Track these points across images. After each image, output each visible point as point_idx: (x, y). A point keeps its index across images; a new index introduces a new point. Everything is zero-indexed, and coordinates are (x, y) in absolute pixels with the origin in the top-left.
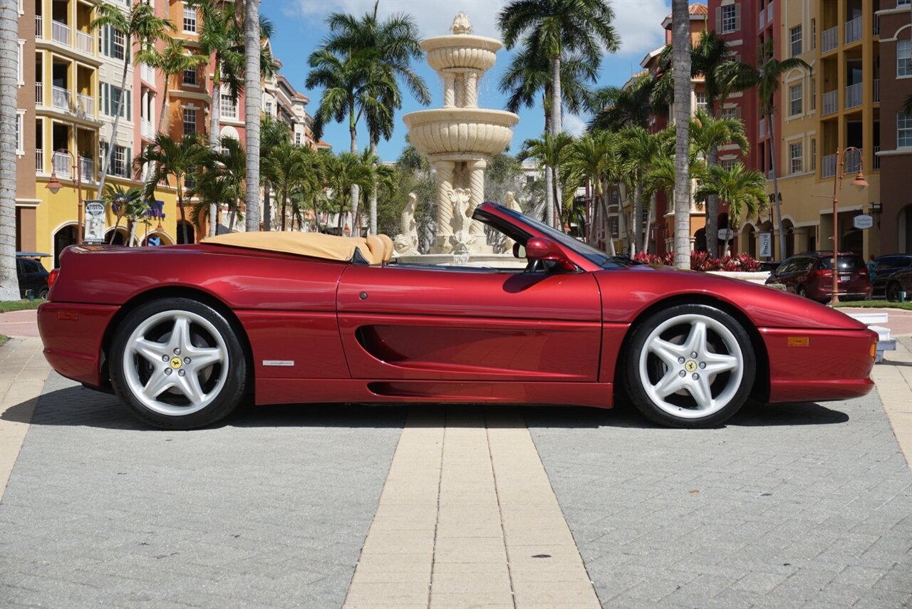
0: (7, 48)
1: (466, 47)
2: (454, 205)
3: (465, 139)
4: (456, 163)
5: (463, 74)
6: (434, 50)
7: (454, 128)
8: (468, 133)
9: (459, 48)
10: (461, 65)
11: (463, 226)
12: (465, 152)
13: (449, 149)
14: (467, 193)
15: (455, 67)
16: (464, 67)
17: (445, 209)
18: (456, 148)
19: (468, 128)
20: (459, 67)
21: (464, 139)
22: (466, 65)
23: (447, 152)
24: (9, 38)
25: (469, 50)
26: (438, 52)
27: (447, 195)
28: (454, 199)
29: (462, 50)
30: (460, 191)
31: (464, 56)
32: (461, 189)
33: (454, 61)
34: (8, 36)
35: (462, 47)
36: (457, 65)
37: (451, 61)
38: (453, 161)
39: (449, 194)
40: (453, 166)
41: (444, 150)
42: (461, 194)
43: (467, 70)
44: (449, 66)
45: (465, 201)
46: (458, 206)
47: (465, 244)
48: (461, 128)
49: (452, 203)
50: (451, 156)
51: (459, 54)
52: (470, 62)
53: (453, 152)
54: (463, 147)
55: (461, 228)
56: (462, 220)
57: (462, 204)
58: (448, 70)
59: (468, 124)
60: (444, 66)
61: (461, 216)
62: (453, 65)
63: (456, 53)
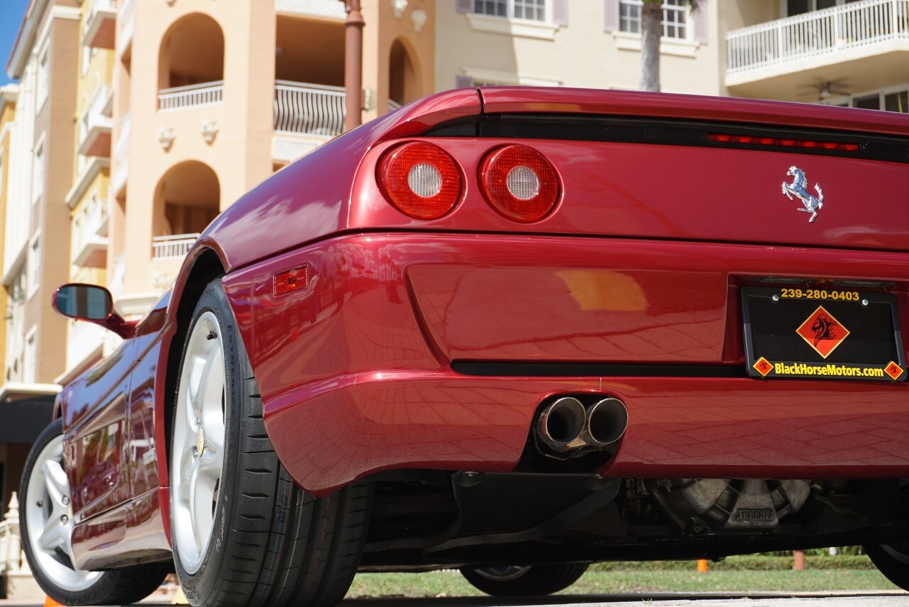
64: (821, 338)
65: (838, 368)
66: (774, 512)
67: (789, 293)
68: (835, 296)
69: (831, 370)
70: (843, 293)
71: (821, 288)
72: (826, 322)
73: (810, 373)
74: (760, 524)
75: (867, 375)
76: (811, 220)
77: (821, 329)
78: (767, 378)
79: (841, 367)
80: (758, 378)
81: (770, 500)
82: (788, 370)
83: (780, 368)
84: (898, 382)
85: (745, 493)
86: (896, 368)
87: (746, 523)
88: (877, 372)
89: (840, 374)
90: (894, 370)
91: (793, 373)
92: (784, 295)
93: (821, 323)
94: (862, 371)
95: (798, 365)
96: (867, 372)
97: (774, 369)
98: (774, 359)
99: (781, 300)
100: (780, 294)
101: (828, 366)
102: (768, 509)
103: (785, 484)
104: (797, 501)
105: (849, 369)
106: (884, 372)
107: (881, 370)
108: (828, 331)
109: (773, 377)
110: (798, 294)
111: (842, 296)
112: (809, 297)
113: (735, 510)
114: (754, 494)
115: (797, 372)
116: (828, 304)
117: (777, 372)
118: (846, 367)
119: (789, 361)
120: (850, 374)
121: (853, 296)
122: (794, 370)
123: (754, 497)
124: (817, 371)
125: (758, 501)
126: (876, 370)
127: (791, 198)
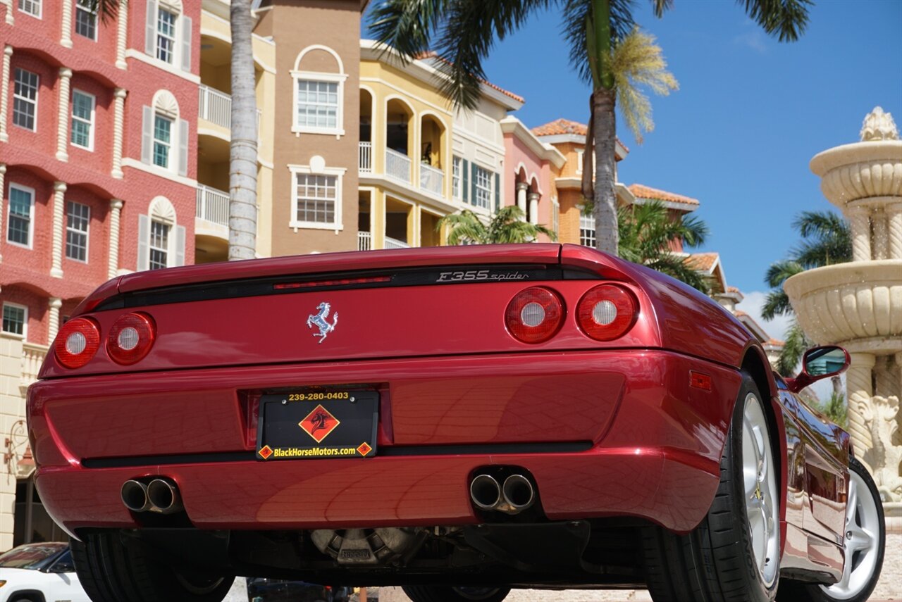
0: (239, 242)
1: (882, 161)
2: (870, 425)
3: (885, 312)
4: (878, 358)
5: (882, 209)
6: (830, 171)
7: (866, 294)
8: (891, 304)
9: (870, 163)
10: (878, 191)
11: (886, 461)
12: (889, 336)
13: (860, 333)
14: (892, 403)
15: (868, 197)
16: (882, 195)
17: (860, 436)
18: (872, 331)
19: (890, 295)
20: (875, 196)
21: (883, 311)
22: (886, 192)
23: (857, 338)
24: (243, 229)
25: (888, 166)
26: (836, 174)
27: (857, 409)
28: (869, 414)
29: (877, 167)
30: (880, 402)
31: (880, 175)
32: (880, 398)
33: (864, 187)
34: (240, 226)
35: (875, 161)
36: (870, 192)
37: (859, 188)
38: (868, 353)
39: (860, 407)
40: (870, 363)
41: (853, 335)
42: (882, 406)
43: (889, 199)
44: (857, 196)
45: (889, 417)
46: (875, 427)
47: (889, 491)
48: (876, 294)
49: (866, 422)
50: (865, 344)
51: (871, 174)
52: (892, 185)
53: (867, 337)
54: (885, 327)
55: (884, 464)
56: (884, 450)
57: (882, 422)
58: (855, 202)
59: (889, 287)
60: (850, 197)
61: (882, 444)
62: (863, 194)
63: (866, 172)
64: (318, 428)
65: (321, 450)
66: (371, 552)
67: (295, 397)
68: (329, 396)
69: (316, 452)
70: (336, 394)
71: (318, 391)
72: (323, 416)
73: (299, 455)
74: (361, 561)
75: (342, 454)
76: (320, 342)
77: (318, 422)
78: (269, 460)
79: (323, 449)
80: (263, 460)
81: (367, 543)
82: (284, 454)
83: (278, 453)
84: (367, 457)
85: (346, 538)
86: (367, 447)
87: (350, 560)
88: (352, 451)
89: (321, 454)
90: (365, 449)
91: (287, 455)
92: (291, 399)
93: (319, 417)
94: (339, 451)
95: (292, 449)
96: (343, 452)
97: (273, 453)
98: (273, 447)
99: (288, 402)
100: (287, 399)
101: (314, 449)
102: (366, 550)
103: (379, 531)
104: (391, 543)
105: (329, 450)
106: (356, 451)
107: (354, 450)
108: (323, 422)
109: (273, 459)
110: (303, 397)
111: (335, 396)
112: (310, 399)
113: (340, 551)
114: (354, 539)
115: (290, 454)
116: (324, 402)
117: (275, 455)
118: (327, 449)
119: (284, 448)
120: (329, 454)
121: (344, 395)
122: (288, 453)
123: (355, 542)
124: (305, 453)
125: (357, 544)
126: (350, 450)
127: (310, 326)
